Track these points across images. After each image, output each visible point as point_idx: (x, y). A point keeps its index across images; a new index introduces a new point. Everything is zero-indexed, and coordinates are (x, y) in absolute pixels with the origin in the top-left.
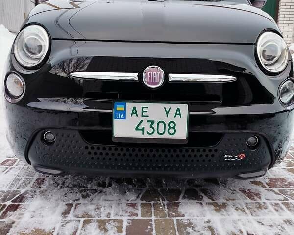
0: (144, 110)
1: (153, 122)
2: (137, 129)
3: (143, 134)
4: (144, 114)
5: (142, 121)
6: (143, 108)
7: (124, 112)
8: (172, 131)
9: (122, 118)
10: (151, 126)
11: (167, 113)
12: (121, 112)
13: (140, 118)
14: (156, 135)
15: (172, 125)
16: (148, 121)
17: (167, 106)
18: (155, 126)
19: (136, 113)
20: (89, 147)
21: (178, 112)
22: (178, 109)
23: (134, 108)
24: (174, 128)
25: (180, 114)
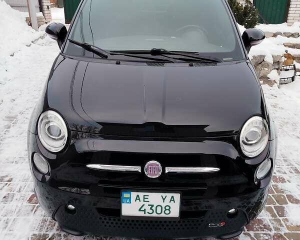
0: (145, 197)
1: (152, 206)
2: (140, 210)
3: (145, 213)
4: (145, 200)
5: (144, 205)
6: (144, 196)
7: (130, 198)
8: (167, 212)
9: (128, 203)
10: (151, 209)
11: (164, 199)
12: (127, 198)
13: (142, 203)
14: (155, 215)
15: (167, 208)
16: (149, 205)
17: (164, 195)
18: (154, 208)
19: (139, 199)
20: (103, 218)
21: (172, 199)
22: (173, 197)
23: (138, 196)
24: (169, 210)
25: (174, 200)
